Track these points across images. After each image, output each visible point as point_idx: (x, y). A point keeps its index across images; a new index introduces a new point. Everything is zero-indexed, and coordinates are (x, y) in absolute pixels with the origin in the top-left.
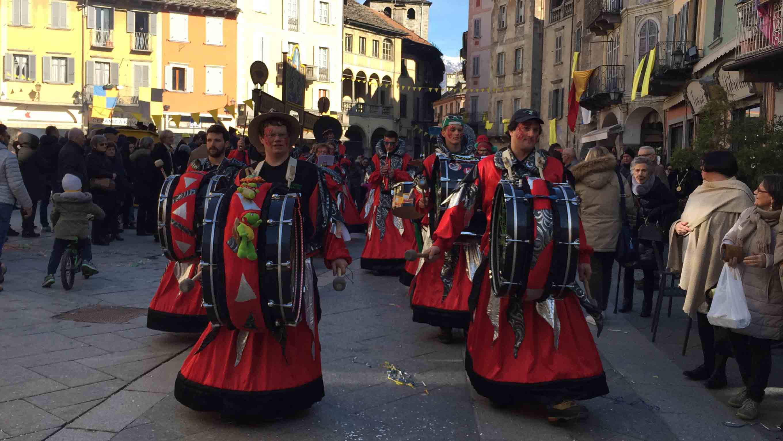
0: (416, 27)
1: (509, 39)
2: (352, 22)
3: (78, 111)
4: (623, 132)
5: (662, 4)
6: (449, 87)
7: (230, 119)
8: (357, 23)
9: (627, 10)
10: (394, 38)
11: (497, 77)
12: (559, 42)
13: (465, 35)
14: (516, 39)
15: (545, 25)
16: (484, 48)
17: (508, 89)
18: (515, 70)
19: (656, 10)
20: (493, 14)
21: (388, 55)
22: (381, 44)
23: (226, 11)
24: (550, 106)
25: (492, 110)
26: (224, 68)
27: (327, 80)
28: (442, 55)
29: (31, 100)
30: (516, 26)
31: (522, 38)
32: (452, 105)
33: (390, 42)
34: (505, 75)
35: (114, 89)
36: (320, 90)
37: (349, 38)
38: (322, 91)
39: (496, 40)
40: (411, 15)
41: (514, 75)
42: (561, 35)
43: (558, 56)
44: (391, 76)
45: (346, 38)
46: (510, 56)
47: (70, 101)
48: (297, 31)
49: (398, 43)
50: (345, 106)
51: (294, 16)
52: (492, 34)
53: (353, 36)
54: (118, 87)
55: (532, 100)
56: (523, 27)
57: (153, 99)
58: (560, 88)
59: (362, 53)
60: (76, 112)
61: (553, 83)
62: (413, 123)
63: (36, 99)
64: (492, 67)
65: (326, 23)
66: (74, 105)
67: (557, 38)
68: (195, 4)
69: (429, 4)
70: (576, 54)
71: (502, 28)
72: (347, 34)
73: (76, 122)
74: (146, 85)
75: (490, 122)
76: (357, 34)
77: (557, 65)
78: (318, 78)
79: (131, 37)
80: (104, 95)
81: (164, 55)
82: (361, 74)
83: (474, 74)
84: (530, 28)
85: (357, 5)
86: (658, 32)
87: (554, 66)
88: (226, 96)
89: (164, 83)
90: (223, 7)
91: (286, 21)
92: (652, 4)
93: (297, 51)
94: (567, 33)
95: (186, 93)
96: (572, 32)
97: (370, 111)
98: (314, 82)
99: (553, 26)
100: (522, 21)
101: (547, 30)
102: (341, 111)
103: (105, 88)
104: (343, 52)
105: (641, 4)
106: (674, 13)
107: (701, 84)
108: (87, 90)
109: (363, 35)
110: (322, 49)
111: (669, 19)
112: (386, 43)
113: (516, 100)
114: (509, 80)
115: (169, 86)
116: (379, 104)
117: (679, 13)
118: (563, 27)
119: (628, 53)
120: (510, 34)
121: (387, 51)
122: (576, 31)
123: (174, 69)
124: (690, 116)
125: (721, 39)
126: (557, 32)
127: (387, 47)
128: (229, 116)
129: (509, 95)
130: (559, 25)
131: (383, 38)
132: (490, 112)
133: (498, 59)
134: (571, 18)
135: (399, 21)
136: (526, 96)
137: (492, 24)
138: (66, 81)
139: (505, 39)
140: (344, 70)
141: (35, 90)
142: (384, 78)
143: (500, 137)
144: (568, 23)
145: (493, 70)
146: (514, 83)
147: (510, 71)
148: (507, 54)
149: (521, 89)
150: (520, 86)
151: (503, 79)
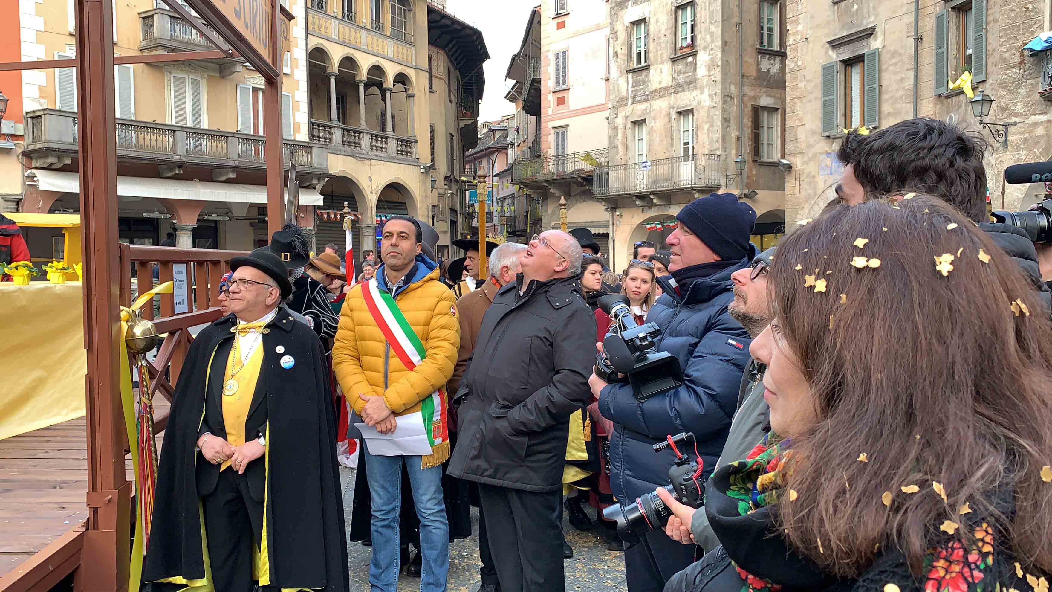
11: (628, 72)
17: (659, 93)
18: (676, 50)
21: (402, 32)
22: (387, 6)
25: (619, 142)
33: (406, 3)
34: (648, 66)
44: (411, 73)
46: (661, 23)
49: (421, 9)
55: (724, 110)
59: (349, 17)
64: (616, 54)
104: (306, 8)
114: (662, 75)
116: (389, 132)
129: (663, 105)
132: (616, 148)
133: (630, 36)
136: (707, 102)
140: (311, 47)
145: (619, 60)
146: (674, 79)
147: (662, 54)
148: (653, 21)
149: (695, 88)
150: (690, 83)
151: (644, 73)
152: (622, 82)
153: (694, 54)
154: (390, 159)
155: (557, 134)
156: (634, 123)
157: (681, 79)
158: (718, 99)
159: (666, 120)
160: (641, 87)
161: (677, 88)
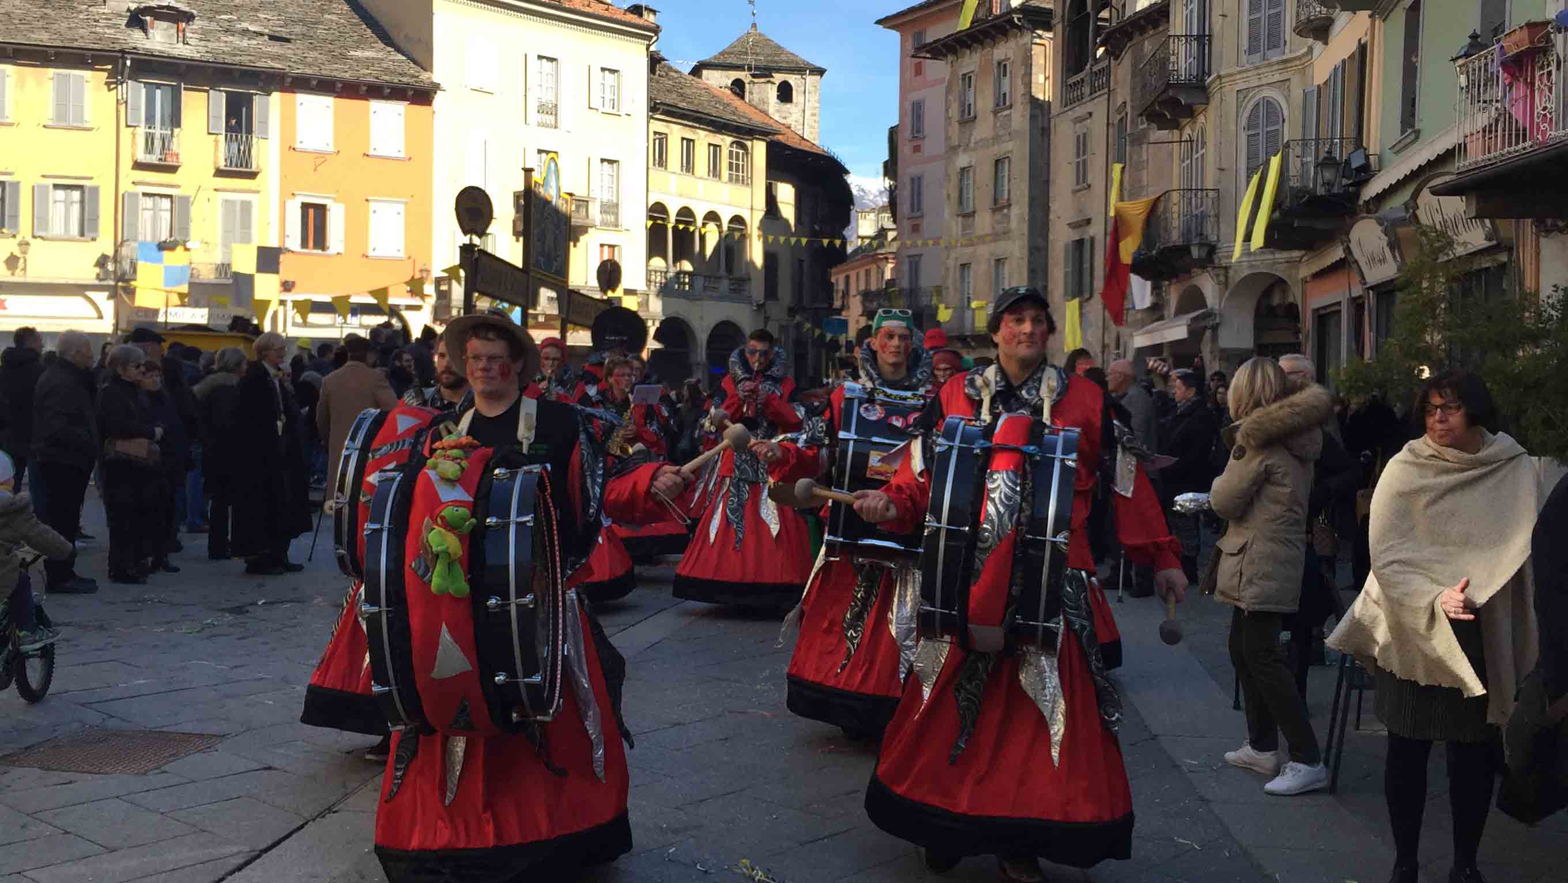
0: (794, 117)
1: (981, 140)
2: (666, 108)
3: (106, 294)
4: (1218, 324)
5: (1289, 65)
6: (863, 238)
7: (418, 308)
8: (674, 110)
9: (1219, 77)
10: (751, 140)
11: (958, 215)
12: (1082, 144)
13: (893, 132)
14: (996, 139)
15: (1054, 110)
16: (932, 159)
17: (982, 239)
18: (996, 201)
19: (1277, 77)
20: (949, 90)
21: (739, 175)
22: (725, 153)
23: (412, 89)
24: (1066, 274)
25: (950, 282)
26: (406, 203)
27: (617, 226)
28: (847, 172)
29: (10, 273)
30: (995, 113)
31: (1007, 138)
32: (868, 273)
33: (743, 147)
34: (974, 212)
35: (180, 249)
36: (602, 245)
37: (661, 139)
38: (606, 248)
39: (955, 142)
40: (785, 93)
41: (994, 211)
42: (1085, 131)
43: (1082, 172)
44: (746, 215)
45: (654, 140)
46: (984, 174)
47: (89, 274)
48: (556, 127)
49: (759, 150)
50: (653, 277)
51: (549, 97)
52: (946, 131)
53: (670, 138)
54: (188, 245)
55: (1030, 262)
56: (1009, 115)
57: (260, 270)
58: (1087, 237)
59: (688, 170)
60: (101, 298)
61: (1075, 226)
62: (792, 311)
63: (18, 271)
64: (949, 196)
65: (615, 111)
66: (97, 282)
67: (1078, 137)
68: (347, 75)
69: (821, 72)
70: (1117, 167)
71: (968, 119)
72: (655, 133)
73: (100, 317)
74: (246, 239)
75: (946, 308)
76: (676, 132)
77: (1079, 191)
78: (598, 223)
79: (216, 142)
80: (160, 261)
81: (284, 177)
82: (686, 213)
83: (913, 210)
84: (1023, 116)
85: (675, 75)
86: (1284, 121)
87: (1075, 192)
88: (411, 260)
89: (283, 235)
90: (405, 80)
91: (532, 107)
92: (1270, 65)
93: (553, 165)
94: (1098, 127)
95: (329, 256)
96: (1108, 124)
97: (705, 288)
98: (590, 230)
99: (1070, 113)
100: (1008, 103)
101: (1058, 120)
102: (646, 288)
103: (163, 247)
104: (648, 168)
105: (1248, 66)
106: (1316, 83)
107: (1381, 225)
108: (124, 251)
109: (689, 134)
110: (606, 163)
111: (1305, 94)
112: (734, 150)
113: (998, 261)
114: (984, 222)
115: (294, 242)
116: (723, 271)
117: (1325, 83)
118: (1090, 114)
119: (1224, 166)
120: (983, 129)
121: (737, 165)
122: (1116, 122)
123: (305, 207)
124: (1357, 291)
125: (1418, 133)
126: (1078, 125)
127: (737, 159)
128: (416, 301)
129: (984, 252)
130: (1080, 111)
131: (729, 140)
132: (947, 288)
133: (961, 180)
134: (1106, 96)
135: (760, 107)
136: (1017, 253)
137: (947, 111)
138: (82, 234)
139: (973, 140)
140: (650, 206)
141: (17, 253)
142: (732, 221)
143: (967, 337)
144: (1098, 107)
145: (951, 203)
146: (993, 228)
147: (985, 203)
148: (978, 170)
149: (1009, 239)
150: (1005, 233)
151: (971, 219)
152: (953, 224)
153: (1010, 205)
154: (721, 298)
155: (911, 263)
156: (963, 266)
157: (999, 228)
158: (1026, 251)
159: (987, 267)
160: (968, 232)
161: (997, 236)
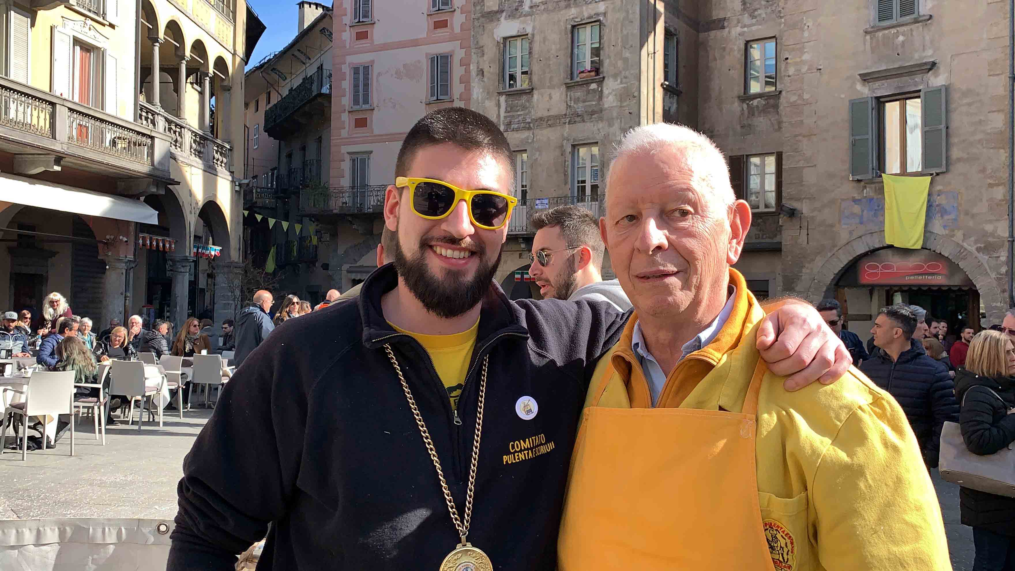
11: (500, 94)
17: (547, 121)
34: (532, 89)
41: (569, 87)
44: (228, 59)
46: (549, 42)
58: (922, 88)
61: (877, 77)
64: (481, 72)
114: (551, 100)
116: (207, 130)
133: (502, 52)
139: (527, 4)
145: (485, 79)
146: (568, 107)
147: (551, 78)
148: (537, 38)
149: (601, 119)
150: (593, 113)
151: (524, 98)
153: (600, 81)
154: (209, 169)
157: (580, 108)
159: (558, 153)
160: (519, 113)
161: (574, 118)
